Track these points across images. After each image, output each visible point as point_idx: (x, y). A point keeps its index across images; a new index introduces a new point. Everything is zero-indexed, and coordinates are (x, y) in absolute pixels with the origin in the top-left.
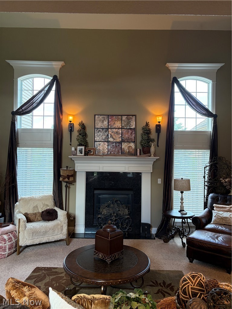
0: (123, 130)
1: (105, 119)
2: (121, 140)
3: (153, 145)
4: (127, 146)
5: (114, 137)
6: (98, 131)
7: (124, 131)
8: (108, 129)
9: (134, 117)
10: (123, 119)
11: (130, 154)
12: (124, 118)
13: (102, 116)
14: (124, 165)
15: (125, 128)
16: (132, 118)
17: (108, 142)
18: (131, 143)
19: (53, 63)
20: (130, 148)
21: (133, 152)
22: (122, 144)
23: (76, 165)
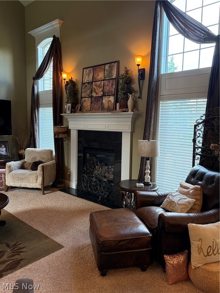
0: (105, 81)
1: (91, 72)
2: (102, 94)
3: (130, 97)
4: (107, 100)
5: (97, 91)
6: (84, 86)
7: (106, 83)
8: (92, 82)
9: (116, 63)
10: (106, 69)
11: (109, 110)
12: (107, 67)
13: (89, 69)
14: (104, 123)
15: (107, 79)
16: (114, 66)
17: (92, 97)
18: (111, 96)
19: (53, 23)
20: (110, 102)
21: (112, 107)
22: (103, 98)
23: (70, 123)
